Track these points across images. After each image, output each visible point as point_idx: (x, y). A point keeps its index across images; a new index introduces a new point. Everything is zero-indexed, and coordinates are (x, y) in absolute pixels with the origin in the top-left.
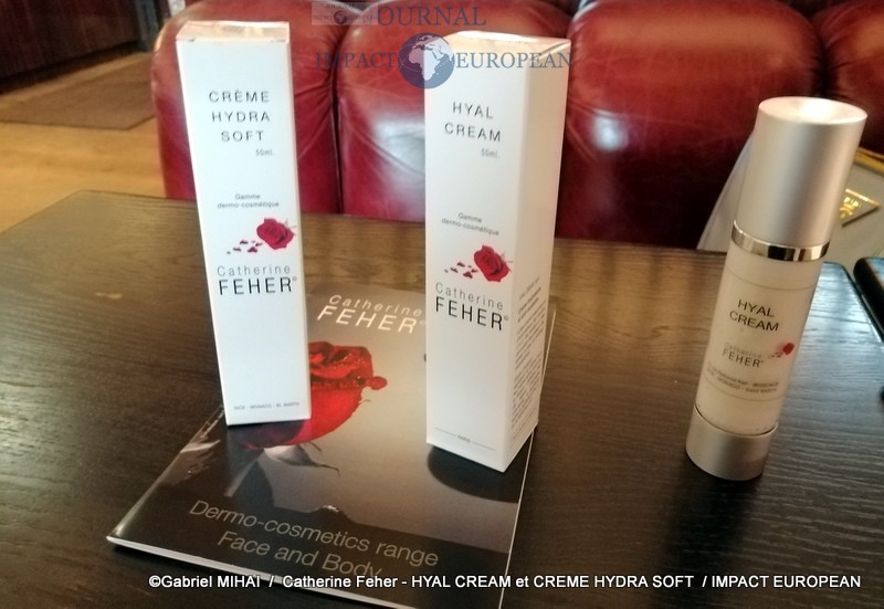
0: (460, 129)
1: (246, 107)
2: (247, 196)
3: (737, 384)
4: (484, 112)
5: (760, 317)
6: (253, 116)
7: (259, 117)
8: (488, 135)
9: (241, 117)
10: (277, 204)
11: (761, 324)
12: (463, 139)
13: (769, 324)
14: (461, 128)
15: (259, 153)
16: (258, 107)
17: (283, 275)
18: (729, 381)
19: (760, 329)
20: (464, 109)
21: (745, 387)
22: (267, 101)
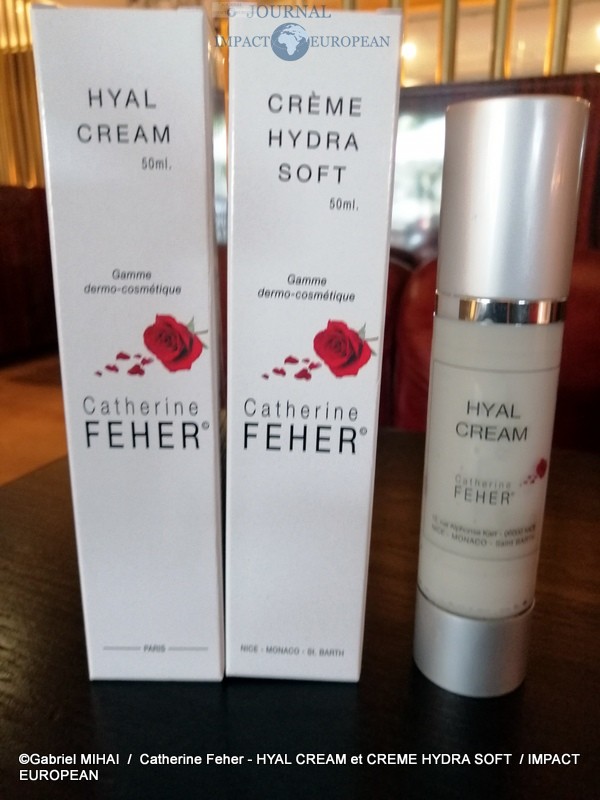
0: (103, 132)
1: (324, 123)
2: (307, 280)
3: (481, 537)
4: (141, 99)
5: (503, 422)
6: (332, 139)
7: (343, 142)
8: (149, 134)
9: (313, 140)
10: (352, 297)
11: (505, 434)
12: (109, 148)
13: (515, 430)
14: (104, 130)
15: (336, 204)
16: (342, 124)
17: (346, 422)
18: (471, 536)
19: (504, 440)
20: (107, 99)
21: (493, 539)
22: (358, 115)
